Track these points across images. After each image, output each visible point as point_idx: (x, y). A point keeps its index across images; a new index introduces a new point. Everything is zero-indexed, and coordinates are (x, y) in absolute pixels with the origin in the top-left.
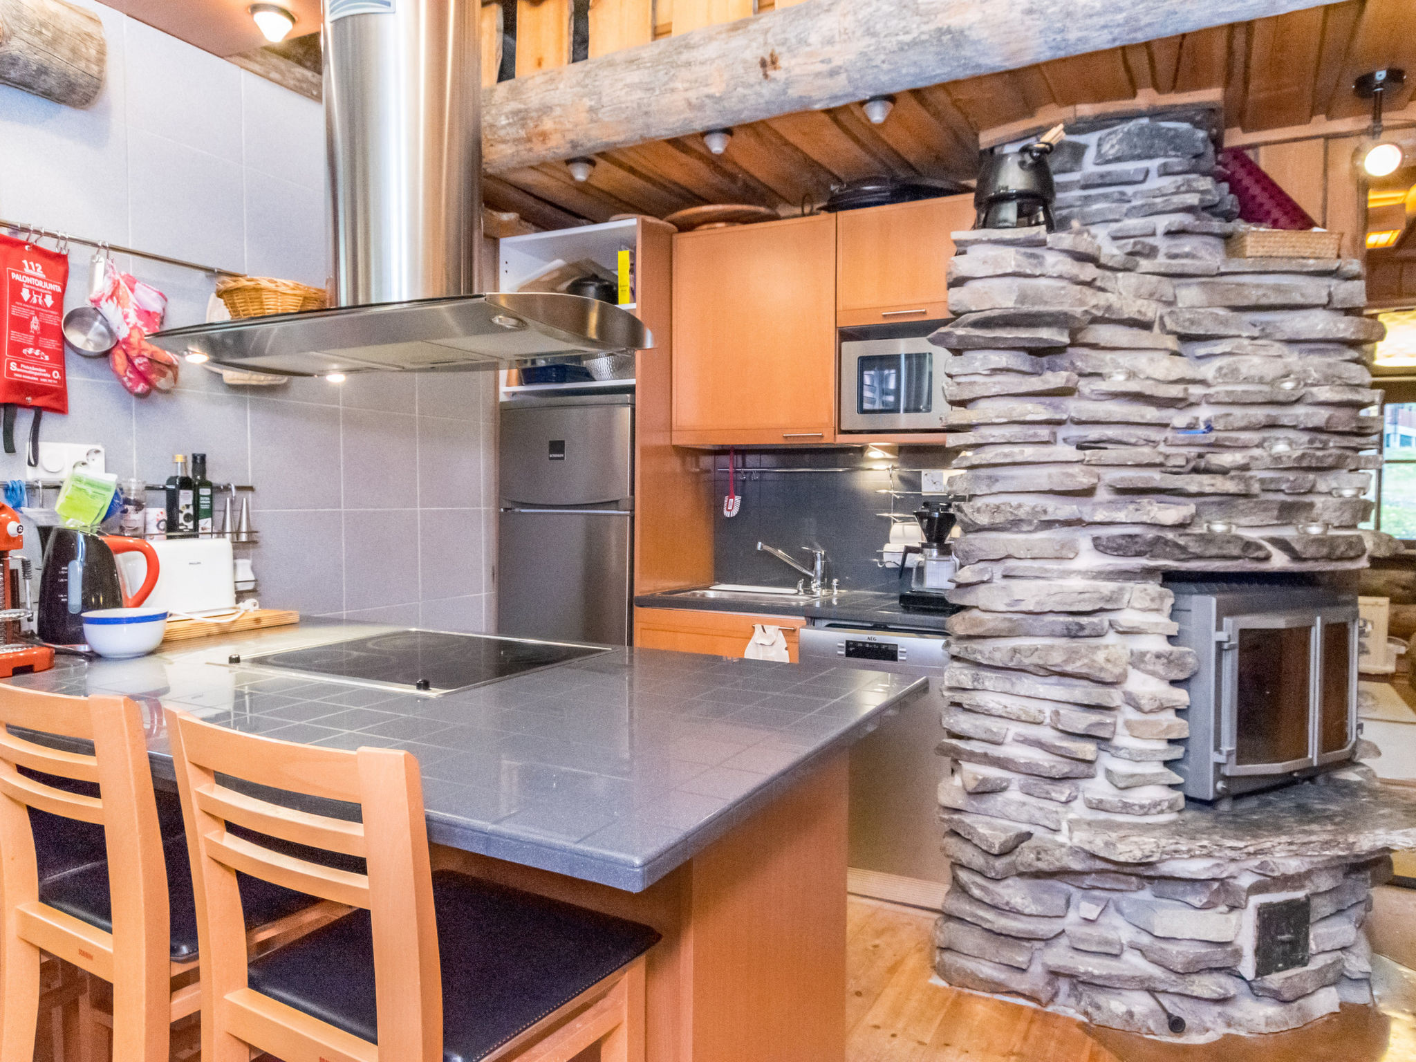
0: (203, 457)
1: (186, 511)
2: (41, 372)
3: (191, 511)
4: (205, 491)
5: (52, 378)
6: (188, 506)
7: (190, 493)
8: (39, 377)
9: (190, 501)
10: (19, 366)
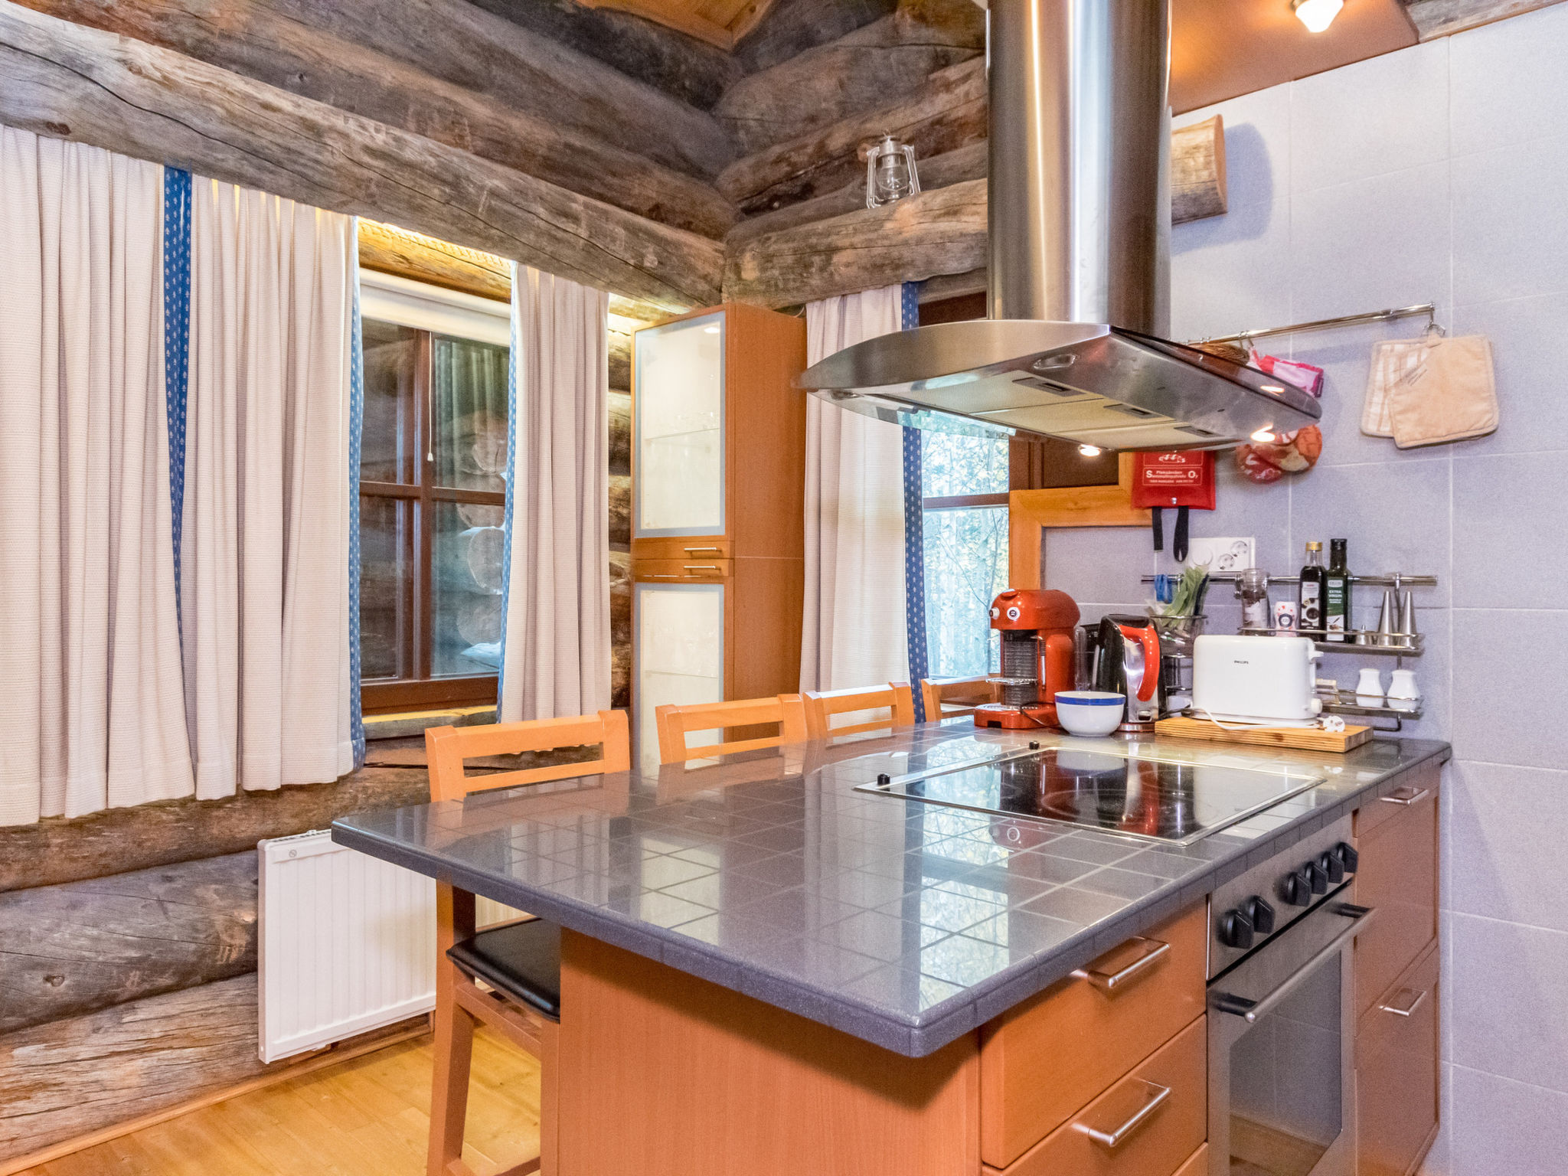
0: (1344, 543)
1: (1310, 606)
2: (1177, 474)
3: (1316, 606)
4: (1335, 583)
5: (1188, 478)
6: (1312, 600)
7: (1316, 585)
8: (1175, 479)
9: (1316, 594)
10: (1154, 473)
